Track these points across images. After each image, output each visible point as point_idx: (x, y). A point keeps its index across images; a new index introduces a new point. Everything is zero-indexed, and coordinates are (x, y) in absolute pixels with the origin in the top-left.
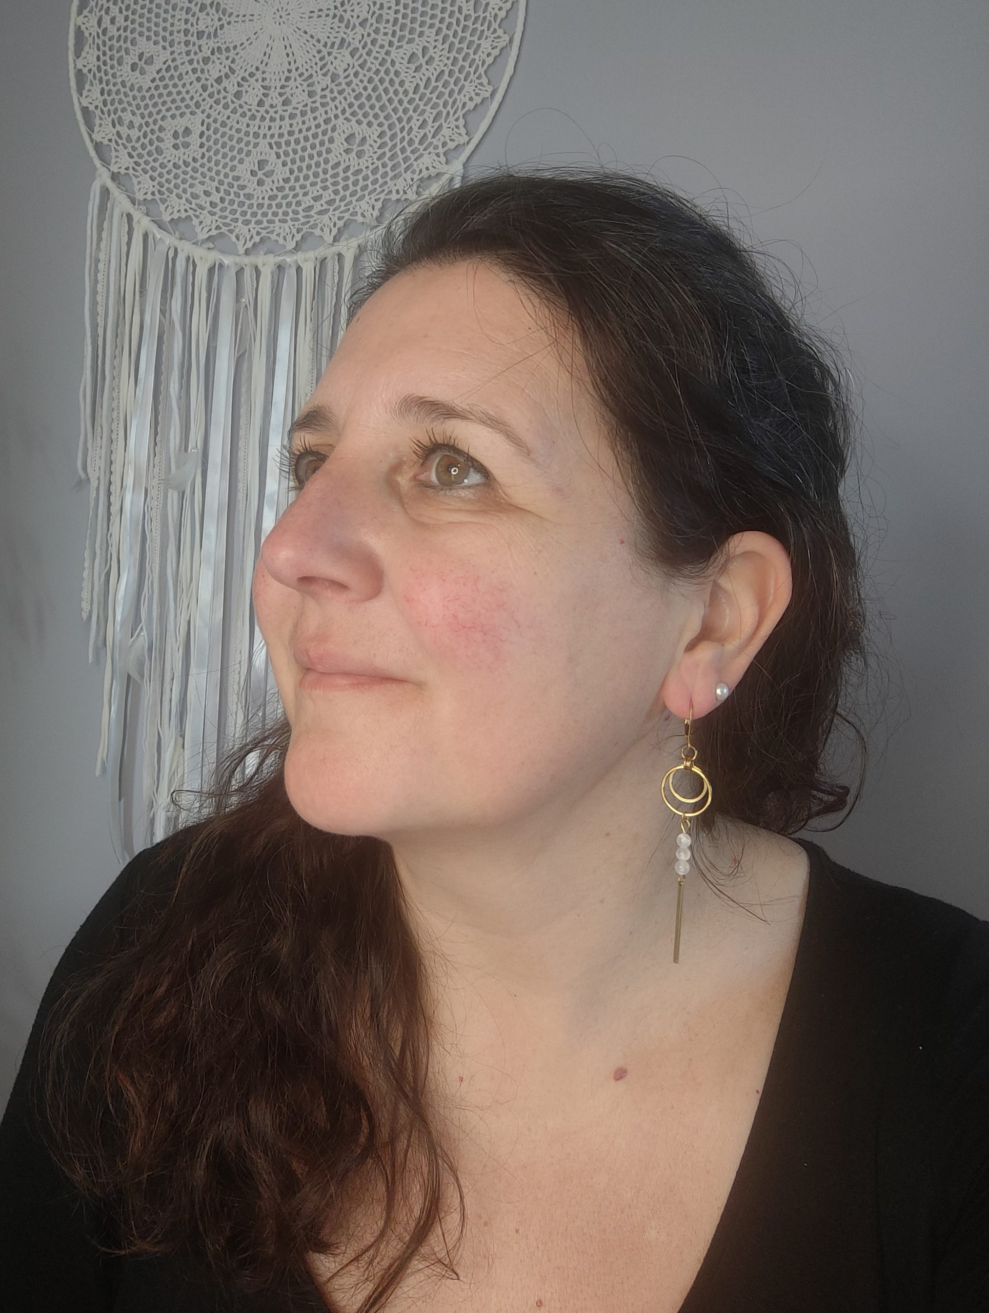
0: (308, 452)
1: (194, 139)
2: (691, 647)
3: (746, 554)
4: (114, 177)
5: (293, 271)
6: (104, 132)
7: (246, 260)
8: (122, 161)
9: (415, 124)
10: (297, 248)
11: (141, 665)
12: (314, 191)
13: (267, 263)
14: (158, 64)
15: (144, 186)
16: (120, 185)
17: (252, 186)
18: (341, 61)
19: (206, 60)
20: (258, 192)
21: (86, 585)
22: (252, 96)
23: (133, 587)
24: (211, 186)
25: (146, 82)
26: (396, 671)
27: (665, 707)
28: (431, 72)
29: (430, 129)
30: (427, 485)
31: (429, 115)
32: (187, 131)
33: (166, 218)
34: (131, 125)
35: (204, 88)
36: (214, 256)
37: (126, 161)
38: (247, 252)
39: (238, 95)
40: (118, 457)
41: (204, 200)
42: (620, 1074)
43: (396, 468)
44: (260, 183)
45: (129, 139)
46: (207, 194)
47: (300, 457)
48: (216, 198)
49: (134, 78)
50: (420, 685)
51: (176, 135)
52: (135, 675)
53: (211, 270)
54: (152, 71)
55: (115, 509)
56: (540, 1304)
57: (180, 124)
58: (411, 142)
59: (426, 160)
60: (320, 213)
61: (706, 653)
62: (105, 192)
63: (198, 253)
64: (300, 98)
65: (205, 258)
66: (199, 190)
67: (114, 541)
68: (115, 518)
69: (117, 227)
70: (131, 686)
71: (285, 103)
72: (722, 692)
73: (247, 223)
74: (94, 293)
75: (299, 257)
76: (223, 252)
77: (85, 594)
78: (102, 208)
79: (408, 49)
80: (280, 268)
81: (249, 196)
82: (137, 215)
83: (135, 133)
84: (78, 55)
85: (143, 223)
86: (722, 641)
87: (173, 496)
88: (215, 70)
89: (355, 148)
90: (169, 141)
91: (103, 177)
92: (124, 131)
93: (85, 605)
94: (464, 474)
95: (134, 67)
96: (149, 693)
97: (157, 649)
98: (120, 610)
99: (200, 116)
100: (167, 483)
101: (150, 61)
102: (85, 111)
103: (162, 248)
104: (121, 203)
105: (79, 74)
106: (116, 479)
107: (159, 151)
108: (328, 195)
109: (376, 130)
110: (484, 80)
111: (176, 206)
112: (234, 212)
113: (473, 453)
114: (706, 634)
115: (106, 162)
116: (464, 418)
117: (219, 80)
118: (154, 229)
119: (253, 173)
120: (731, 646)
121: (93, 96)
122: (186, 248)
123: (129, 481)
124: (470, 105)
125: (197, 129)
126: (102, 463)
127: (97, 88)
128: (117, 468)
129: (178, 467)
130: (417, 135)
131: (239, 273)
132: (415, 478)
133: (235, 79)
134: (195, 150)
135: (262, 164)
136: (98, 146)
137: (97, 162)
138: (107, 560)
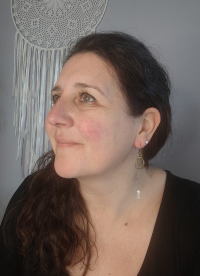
0: (56, 95)
1: (38, 23)
2: (140, 133)
3: (151, 113)
4: (20, 31)
5: (59, 52)
6: (18, 22)
7: (49, 49)
8: (22, 28)
9: (85, 20)
10: (60, 47)
11: (26, 136)
12: (63, 34)
13: (53, 50)
14: (30, 7)
15: (27, 33)
16: (22, 33)
17: (50, 33)
18: (69, 6)
19: (40, 6)
20: (51, 35)
21: (14, 119)
22: (50, 14)
23: (24, 119)
24: (41, 33)
25: (27, 11)
26: (78, 142)
27: (135, 146)
28: (88, 9)
29: (88, 21)
30: (82, 102)
31: (88, 18)
32: (36, 22)
33: (31, 40)
34: (24, 20)
35: (40, 12)
36: (42, 48)
37: (23, 28)
38: (49, 48)
39: (47, 14)
40: (21, 92)
41: (40, 36)
42: (126, 224)
43: (75, 98)
44: (52, 33)
45: (24, 23)
46: (40, 35)
47: (54, 96)
48: (42, 36)
49: (25, 10)
50: (83, 144)
51: (34, 22)
52: (25, 139)
53: (41, 51)
54: (28, 9)
55: (21, 103)
56: (110, 274)
57: (34, 20)
58: (84, 24)
59: (88, 28)
60: (65, 39)
61: (143, 134)
62: (19, 35)
63: (38, 48)
64: (60, 14)
65: (40, 49)
66: (39, 34)
67: (20, 110)
68: (21, 105)
69: (21, 42)
70: (24, 141)
71: (57, 15)
72: (147, 142)
73: (49, 41)
74: (16, 56)
75: (60, 49)
76: (44, 47)
77: (14, 121)
78: (18, 38)
79: (83, 4)
80: (56, 51)
81: (49, 36)
82: (25, 40)
83: (25, 22)
84: (13, 5)
85: (26, 41)
86: (146, 131)
87: (33, 100)
88: (42, 8)
89: (72, 25)
90: (32, 24)
91: (18, 31)
92: (23, 21)
93: (14, 124)
94: (89, 99)
95: (25, 8)
96: (28, 143)
97: (29, 133)
98: (22, 125)
99: (39, 18)
100: (32, 97)
101: (28, 6)
102: (14, 17)
103: (31, 47)
104: (22, 37)
105: (13, 9)
106: (21, 97)
107: (30, 26)
108: (66, 35)
109: (77, 21)
110: (100, 10)
111: (34, 38)
112: (46, 39)
113: (91, 94)
114: (143, 130)
115: (18, 28)
116: (89, 87)
117: (43, 11)
118: (29, 43)
119: (50, 31)
120: (149, 132)
121: (16, 14)
122: (36, 47)
123: (24, 96)
124: (97, 16)
125: (38, 21)
126: (18, 93)
127: (17, 12)
128: (21, 94)
129: (34, 93)
130: (85, 22)
131: (47, 52)
132: (79, 100)
133: (46, 10)
134: (38, 26)
135: (52, 28)
136: (17, 25)
137: (17, 28)
138: (19, 114)
